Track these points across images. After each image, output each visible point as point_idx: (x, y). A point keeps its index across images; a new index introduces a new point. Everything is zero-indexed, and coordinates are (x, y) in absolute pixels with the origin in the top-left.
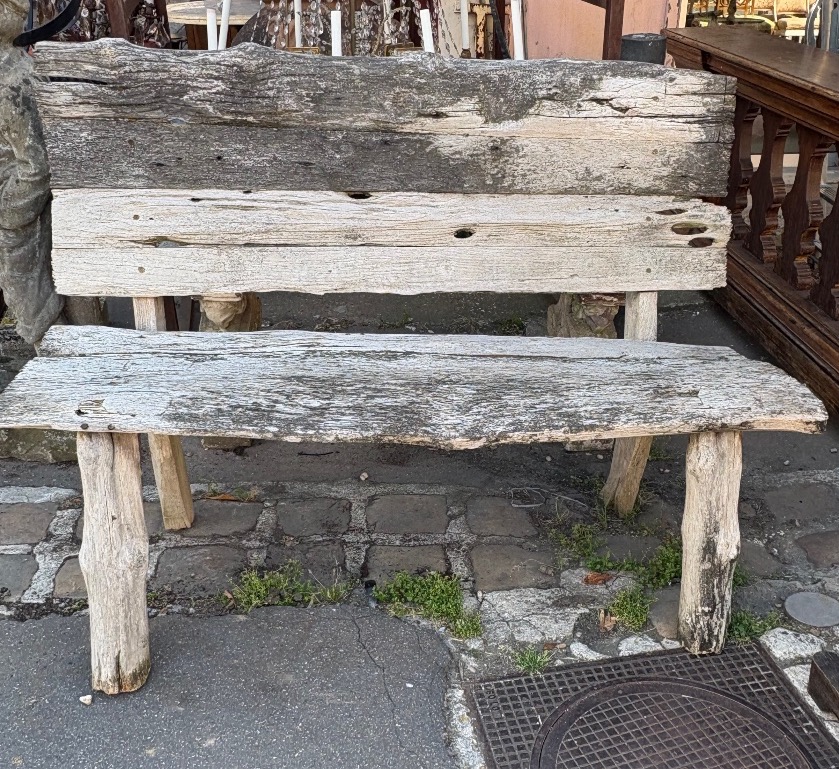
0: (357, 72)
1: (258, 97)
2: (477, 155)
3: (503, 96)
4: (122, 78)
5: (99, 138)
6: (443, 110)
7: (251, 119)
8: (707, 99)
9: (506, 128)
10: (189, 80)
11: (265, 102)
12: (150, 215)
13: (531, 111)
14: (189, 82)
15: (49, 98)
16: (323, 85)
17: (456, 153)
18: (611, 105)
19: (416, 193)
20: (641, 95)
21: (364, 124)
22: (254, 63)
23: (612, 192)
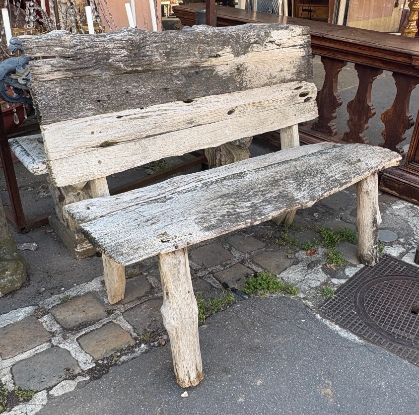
0: (182, 38)
1: (143, 57)
2: (232, 73)
3: (239, 44)
4: (76, 53)
5: (65, 90)
6: (219, 53)
7: (140, 69)
8: (303, 37)
9: (242, 59)
10: (109, 50)
11: (146, 59)
12: (100, 130)
13: (249, 49)
14: (110, 52)
15: (38, 70)
16: (169, 46)
17: (224, 74)
18: (275, 44)
19: (212, 96)
20: (284, 38)
21: (187, 64)
22: (138, 38)
23: (280, 83)
